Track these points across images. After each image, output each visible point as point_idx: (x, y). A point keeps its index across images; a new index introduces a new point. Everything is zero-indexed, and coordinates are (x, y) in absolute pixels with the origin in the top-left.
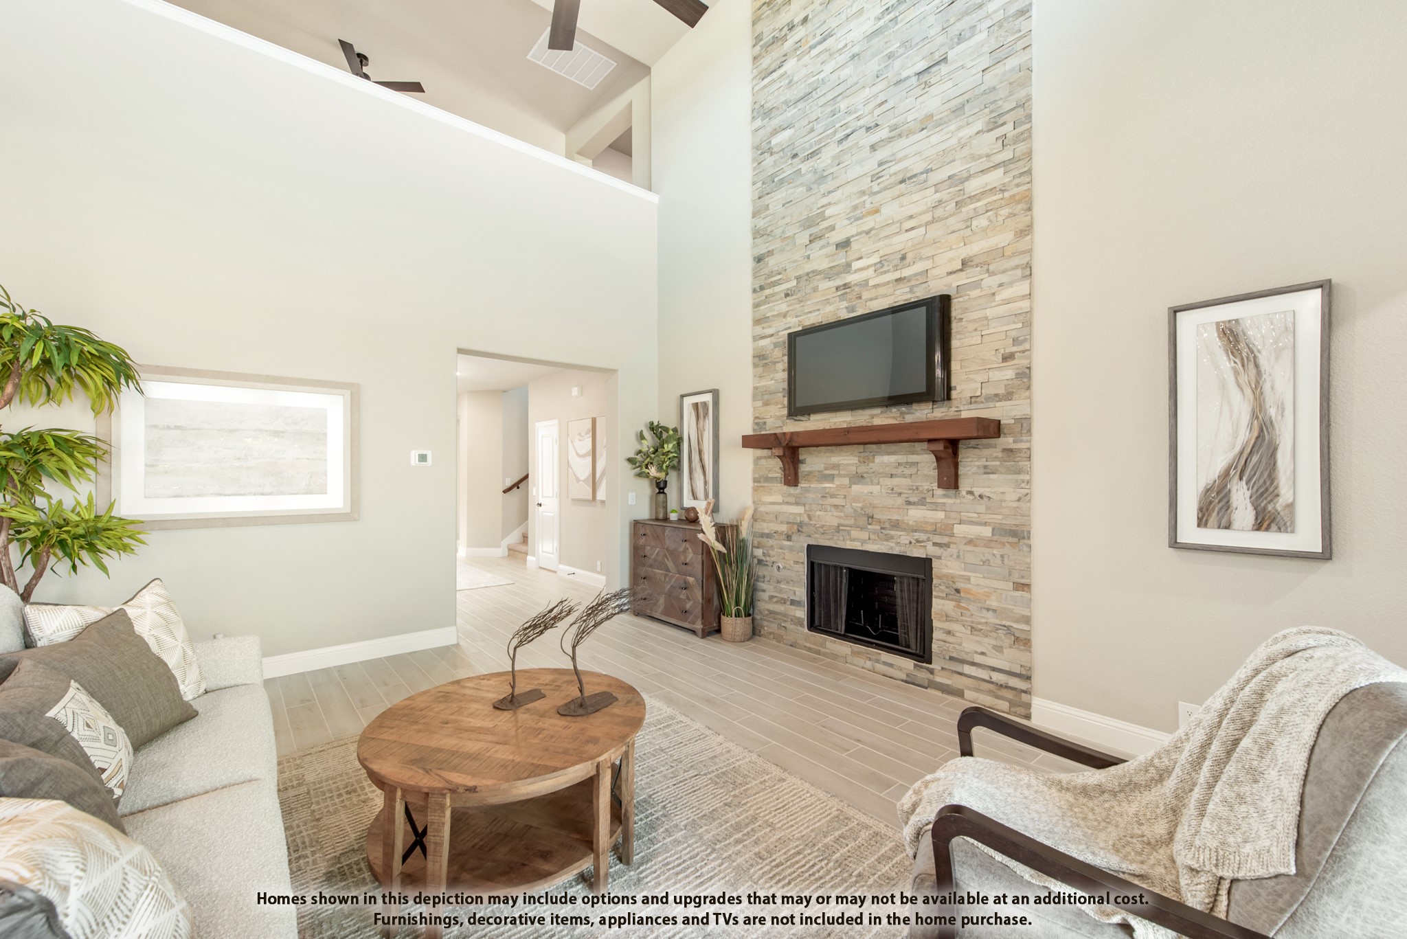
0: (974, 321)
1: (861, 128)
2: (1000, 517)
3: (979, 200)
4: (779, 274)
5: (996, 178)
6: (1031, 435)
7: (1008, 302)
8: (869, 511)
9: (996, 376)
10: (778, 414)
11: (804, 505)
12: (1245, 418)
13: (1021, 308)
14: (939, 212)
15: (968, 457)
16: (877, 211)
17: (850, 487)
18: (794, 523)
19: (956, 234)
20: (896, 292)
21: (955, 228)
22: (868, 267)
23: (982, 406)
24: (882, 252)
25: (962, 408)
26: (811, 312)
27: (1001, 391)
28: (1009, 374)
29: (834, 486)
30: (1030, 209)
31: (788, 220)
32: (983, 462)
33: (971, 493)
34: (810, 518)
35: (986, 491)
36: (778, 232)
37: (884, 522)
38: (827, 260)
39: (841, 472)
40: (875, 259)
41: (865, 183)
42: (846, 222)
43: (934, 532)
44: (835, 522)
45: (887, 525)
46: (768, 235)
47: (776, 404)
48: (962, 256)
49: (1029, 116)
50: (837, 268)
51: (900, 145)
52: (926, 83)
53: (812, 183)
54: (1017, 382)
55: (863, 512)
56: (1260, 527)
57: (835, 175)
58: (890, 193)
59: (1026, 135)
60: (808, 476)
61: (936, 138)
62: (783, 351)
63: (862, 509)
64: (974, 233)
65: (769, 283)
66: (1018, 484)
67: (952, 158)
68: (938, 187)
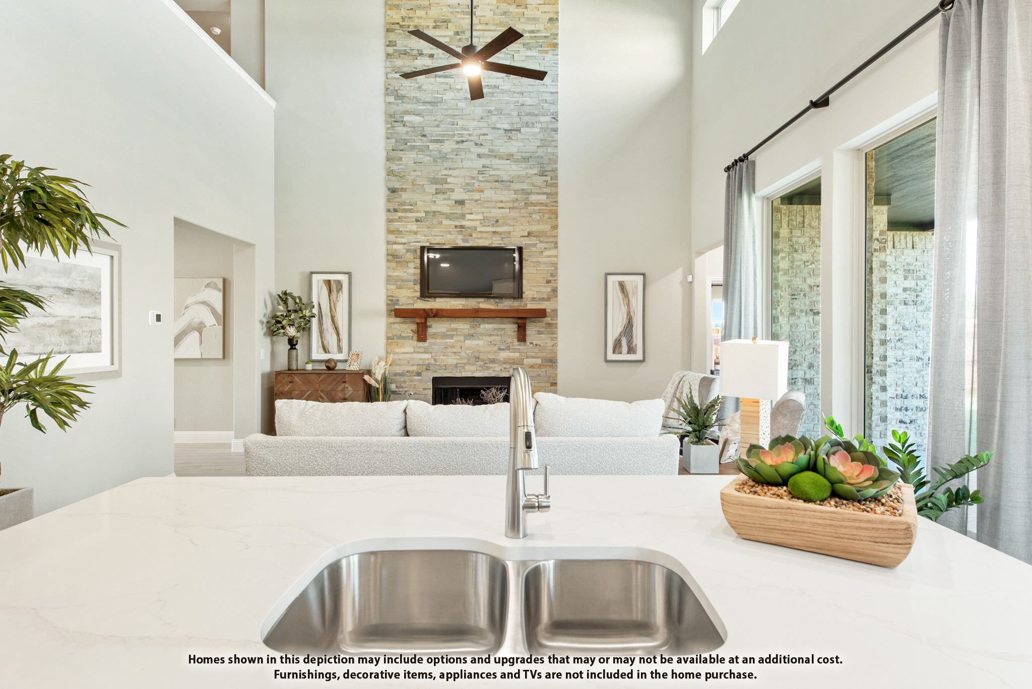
0: (533, 262)
1: (471, 141)
2: (545, 354)
3: (535, 206)
4: (411, 205)
5: (543, 198)
6: (557, 317)
7: (549, 257)
8: (477, 355)
9: (543, 289)
10: (409, 295)
11: (431, 353)
12: (625, 316)
13: (554, 261)
14: (516, 205)
15: (530, 326)
16: (482, 191)
17: (464, 342)
18: (423, 365)
19: (526, 218)
20: (494, 238)
21: (525, 215)
22: (477, 220)
23: (537, 302)
24: (485, 215)
25: (527, 303)
26: (436, 236)
27: (545, 297)
28: (549, 289)
29: (454, 341)
30: (557, 218)
31: (419, 174)
32: (538, 329)
33: (531, 343)
34: (435, 360)
35: (539, 342)
36: (410, 178)
37: (486, 360)
38: (449, 208)
39: (458, 333)
40: (480, 217)
41: (475, 173)
42: (462, 190)
43: (514, 363)
44: (454, 362)
45: (487, 362)
46: (401, 177)
47: (409, 289)
48: (528, 230)
49: (557, 177)
50: (456, 215)
51: (496, 162)
52: (509, 137)
53: (438, 158)
54: (552, 293)
55: (473, 355)
56: (628, 353)
57: (454, 160)
58: (489, 185)
59: (555, 185)
60: (434, 335)
61: (514, 167)
62: (415, 256)
63: (472, 354)
64: (533, 221)
65: (402, 209)
66: (552, 339)
67: (523, 181)
68: (516, 192)
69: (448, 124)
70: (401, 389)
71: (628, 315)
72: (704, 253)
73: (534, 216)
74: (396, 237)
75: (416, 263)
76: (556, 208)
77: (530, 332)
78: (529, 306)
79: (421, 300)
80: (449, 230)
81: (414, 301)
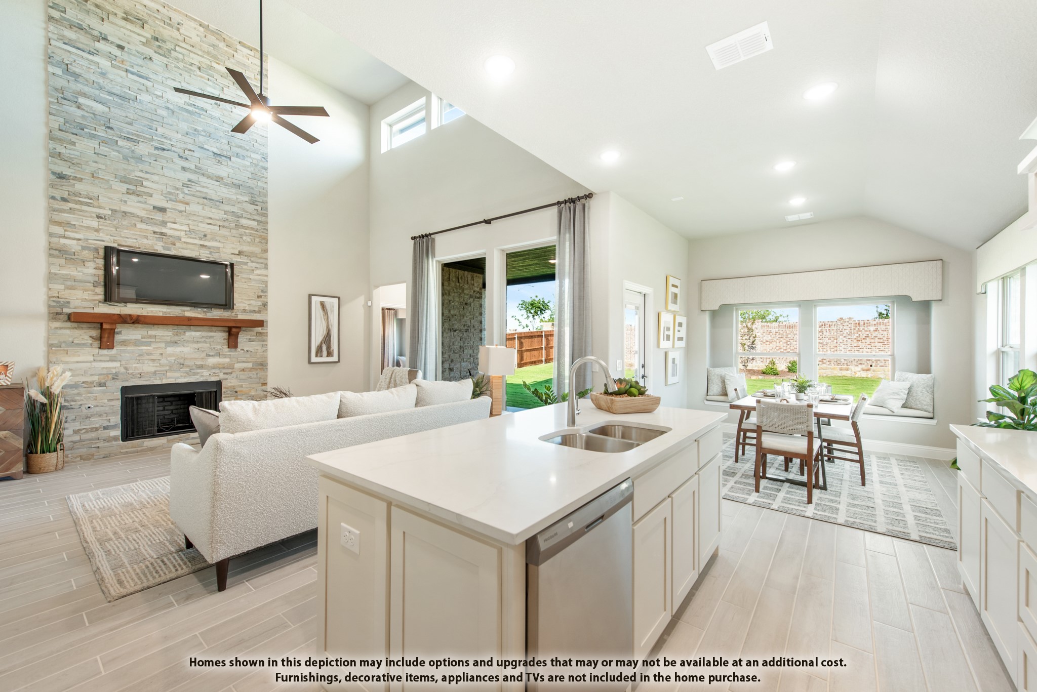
0: (244, 278)
1: (174, 152)
2: (256, 359)
3: (246, 229)
4: (90, 199)
5: (254, 224)
6: (267, 328)
7: (259, 275)
8: (182, 361)
9: (253, 303)
10: (87, 298)
11: (120, 361)
12: (325, 328)
13: (264, 280)
14: (226, 224)
15: (241, 335)
16: (187, 204)
17: (166, 349)
18: (107, 375)
19: (236, 238)
20: (201, 252)
21: (235, 235)
22: (181, 230)
23: (248, 314)
24: (191, 227)
25: (238, 314)
26: (127, 238)
27: (256, 309)
28: (260, 303)
29: (152, 348)
30: (267, 243)
31: (103, 167)
32: (249, 337)
33: (243, 350)
34: (126, 369)
35: (249, 349)
36: (88, 169)
37: (192, 366)
38: (145, 212)
39: (158, 340)
40: (185, 228)
41: (179, 185)
42: (162, 197)
43: (224, 368)
44: (153, 369)
45: (194, 367)
46: (73, 164)
47: (86, 290)
48: (239, 249)
49: (267, 208)
50: (155, 221)
51: (203, 180)
52: (219, 161)
53: (130, 157)
54: (262, 307)
55: (176, 362)
56: (327, 356)
57: (151, 165)
58: (197, 200)
59: (266, 215)
60: (124, 343)
61: (224, 190)
62: (96, 255)
63: (175, 360)
64: (244, 242)
65: (75, 200)
66: (262, 346)
67: (233, 204)
68: (226, 212)
69: (144, 126)
70: (73, 403)
71: (327, 328)
72: (379, 287)
73: (244, 238)
74: (65, 231)
75: (97, 264)
76: (266, 235)
77: (241, 339)
78: (240, 317)
79: (106, 304)
80: (147, 234)
81: (95, 305)
